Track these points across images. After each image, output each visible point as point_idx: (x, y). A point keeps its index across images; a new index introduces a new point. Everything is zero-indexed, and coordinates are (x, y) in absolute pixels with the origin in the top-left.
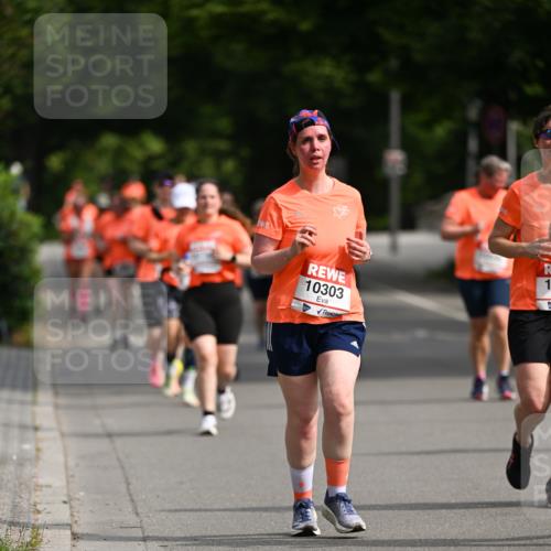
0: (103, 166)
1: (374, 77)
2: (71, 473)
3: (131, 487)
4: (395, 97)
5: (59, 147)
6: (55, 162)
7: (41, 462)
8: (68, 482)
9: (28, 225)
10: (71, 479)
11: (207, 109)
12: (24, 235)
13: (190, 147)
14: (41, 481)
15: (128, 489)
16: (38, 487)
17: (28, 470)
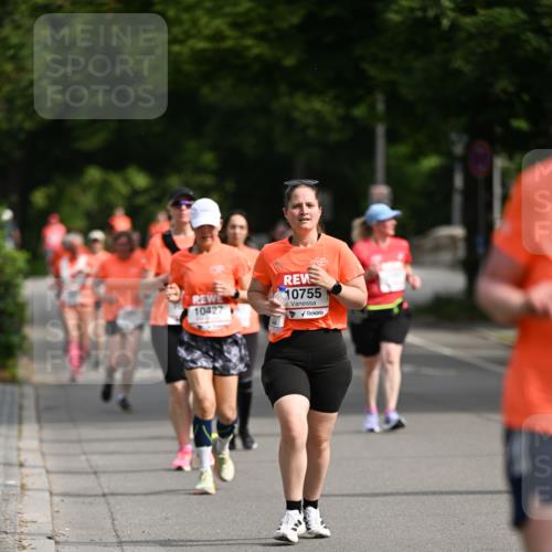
0: (88, 200)
1: (359, 112)
2: (56, 509)
3: (116, 522)
4: (380, 130)
5: (44, 182)
6: (39, 198)
7: (26, 498)
8: (53, 517)
9: (13, 260)
10: (56, 514)
11: (191, 145)
12: (9, 270)
13: (174, 182)
14: (26, 517)
15: (113, 524)
16: (24, 523)
17: (13, 506)
